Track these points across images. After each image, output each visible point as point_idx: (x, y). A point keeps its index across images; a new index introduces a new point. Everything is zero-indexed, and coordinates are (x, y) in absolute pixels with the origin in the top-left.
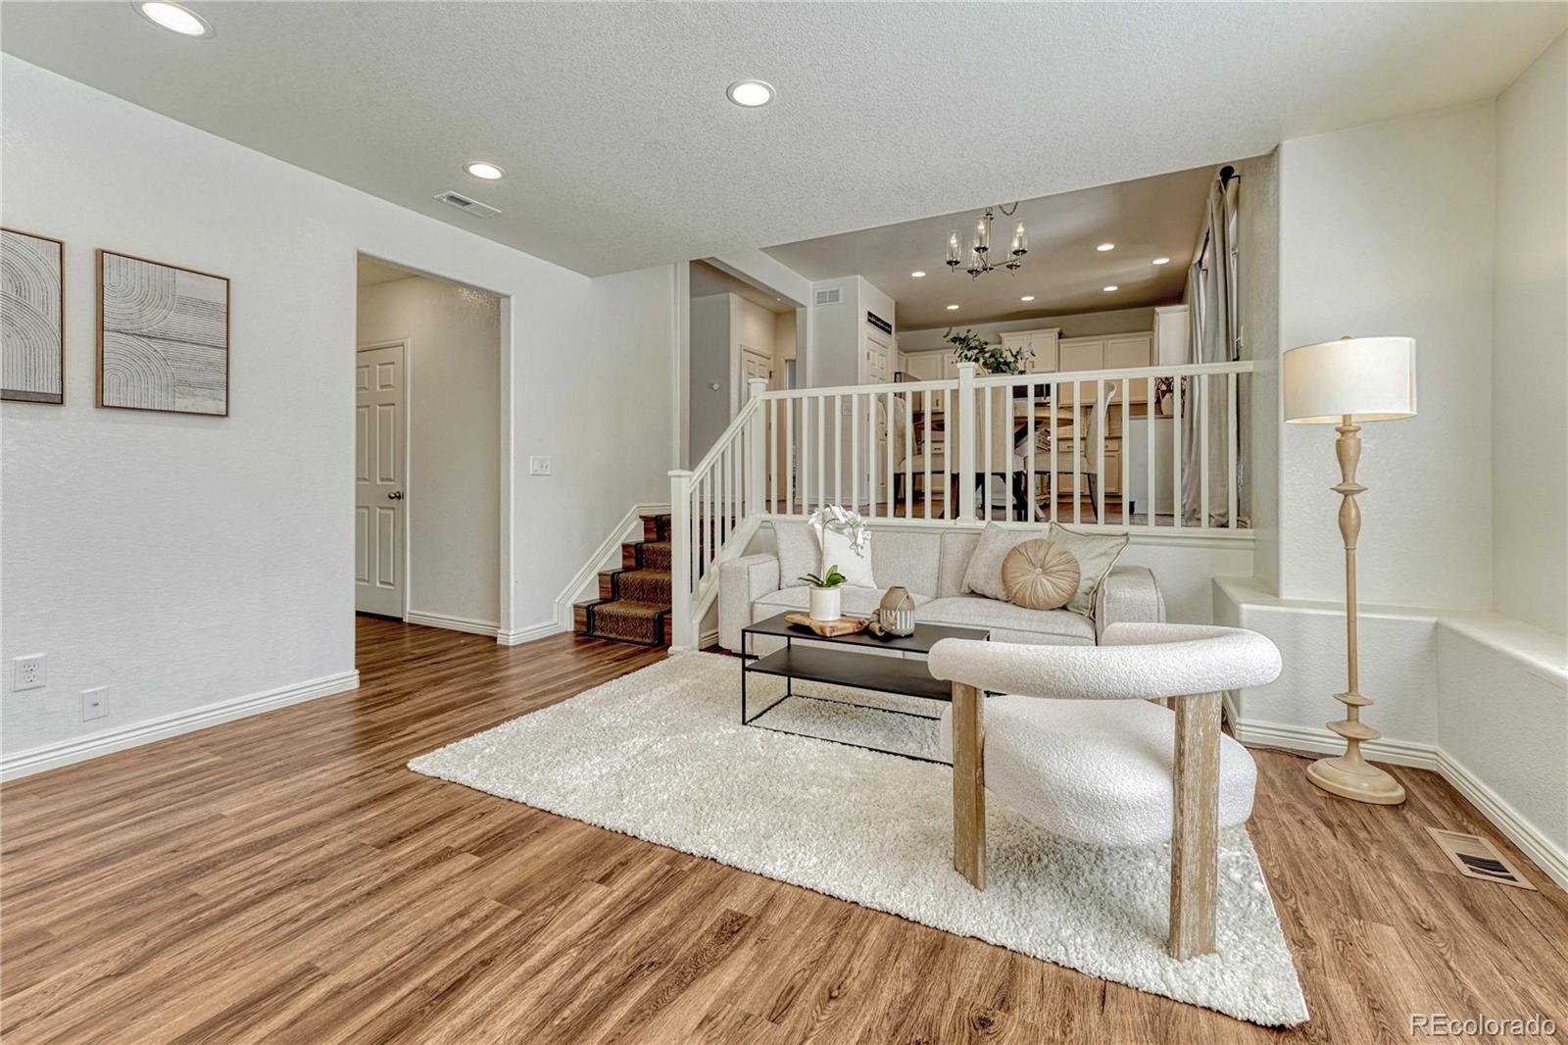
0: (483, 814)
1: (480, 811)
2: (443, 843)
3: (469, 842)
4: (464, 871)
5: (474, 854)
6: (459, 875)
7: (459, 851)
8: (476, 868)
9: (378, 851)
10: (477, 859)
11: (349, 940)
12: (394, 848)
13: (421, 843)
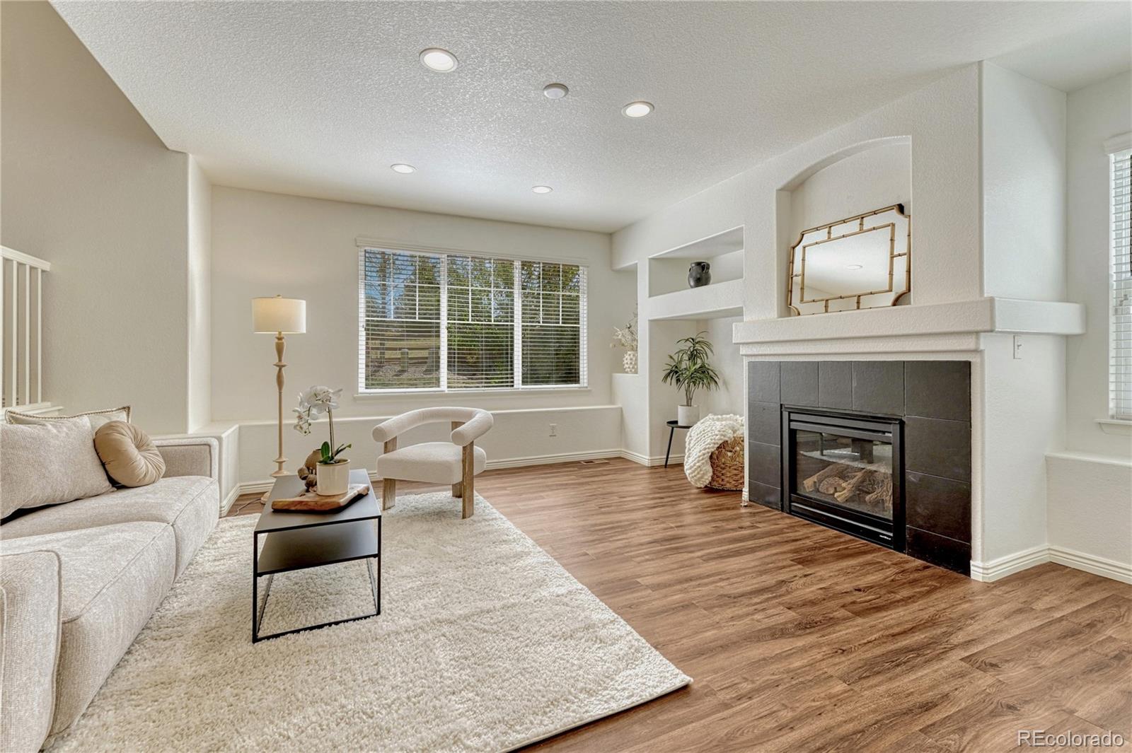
0: (630, 607)
1: (632, 610)
2: (656, 594)
3: (642, 590)
4: (645, 576)
5: (639, 583)
6: (648, 575)
7: (647, 587)
8: (640, 576)
9: (694, 602)
10: (639, 580)
11: (693, 565)
12: (684, 601)
13: (669, 599)
